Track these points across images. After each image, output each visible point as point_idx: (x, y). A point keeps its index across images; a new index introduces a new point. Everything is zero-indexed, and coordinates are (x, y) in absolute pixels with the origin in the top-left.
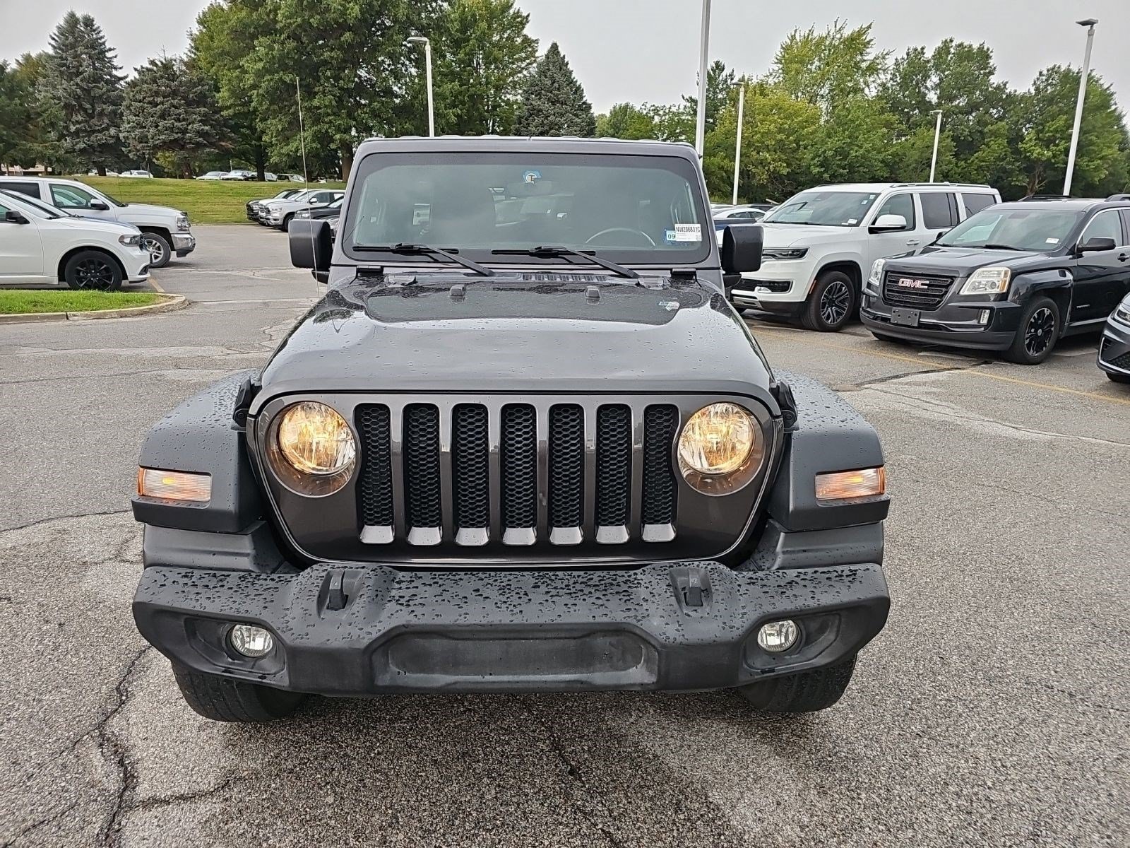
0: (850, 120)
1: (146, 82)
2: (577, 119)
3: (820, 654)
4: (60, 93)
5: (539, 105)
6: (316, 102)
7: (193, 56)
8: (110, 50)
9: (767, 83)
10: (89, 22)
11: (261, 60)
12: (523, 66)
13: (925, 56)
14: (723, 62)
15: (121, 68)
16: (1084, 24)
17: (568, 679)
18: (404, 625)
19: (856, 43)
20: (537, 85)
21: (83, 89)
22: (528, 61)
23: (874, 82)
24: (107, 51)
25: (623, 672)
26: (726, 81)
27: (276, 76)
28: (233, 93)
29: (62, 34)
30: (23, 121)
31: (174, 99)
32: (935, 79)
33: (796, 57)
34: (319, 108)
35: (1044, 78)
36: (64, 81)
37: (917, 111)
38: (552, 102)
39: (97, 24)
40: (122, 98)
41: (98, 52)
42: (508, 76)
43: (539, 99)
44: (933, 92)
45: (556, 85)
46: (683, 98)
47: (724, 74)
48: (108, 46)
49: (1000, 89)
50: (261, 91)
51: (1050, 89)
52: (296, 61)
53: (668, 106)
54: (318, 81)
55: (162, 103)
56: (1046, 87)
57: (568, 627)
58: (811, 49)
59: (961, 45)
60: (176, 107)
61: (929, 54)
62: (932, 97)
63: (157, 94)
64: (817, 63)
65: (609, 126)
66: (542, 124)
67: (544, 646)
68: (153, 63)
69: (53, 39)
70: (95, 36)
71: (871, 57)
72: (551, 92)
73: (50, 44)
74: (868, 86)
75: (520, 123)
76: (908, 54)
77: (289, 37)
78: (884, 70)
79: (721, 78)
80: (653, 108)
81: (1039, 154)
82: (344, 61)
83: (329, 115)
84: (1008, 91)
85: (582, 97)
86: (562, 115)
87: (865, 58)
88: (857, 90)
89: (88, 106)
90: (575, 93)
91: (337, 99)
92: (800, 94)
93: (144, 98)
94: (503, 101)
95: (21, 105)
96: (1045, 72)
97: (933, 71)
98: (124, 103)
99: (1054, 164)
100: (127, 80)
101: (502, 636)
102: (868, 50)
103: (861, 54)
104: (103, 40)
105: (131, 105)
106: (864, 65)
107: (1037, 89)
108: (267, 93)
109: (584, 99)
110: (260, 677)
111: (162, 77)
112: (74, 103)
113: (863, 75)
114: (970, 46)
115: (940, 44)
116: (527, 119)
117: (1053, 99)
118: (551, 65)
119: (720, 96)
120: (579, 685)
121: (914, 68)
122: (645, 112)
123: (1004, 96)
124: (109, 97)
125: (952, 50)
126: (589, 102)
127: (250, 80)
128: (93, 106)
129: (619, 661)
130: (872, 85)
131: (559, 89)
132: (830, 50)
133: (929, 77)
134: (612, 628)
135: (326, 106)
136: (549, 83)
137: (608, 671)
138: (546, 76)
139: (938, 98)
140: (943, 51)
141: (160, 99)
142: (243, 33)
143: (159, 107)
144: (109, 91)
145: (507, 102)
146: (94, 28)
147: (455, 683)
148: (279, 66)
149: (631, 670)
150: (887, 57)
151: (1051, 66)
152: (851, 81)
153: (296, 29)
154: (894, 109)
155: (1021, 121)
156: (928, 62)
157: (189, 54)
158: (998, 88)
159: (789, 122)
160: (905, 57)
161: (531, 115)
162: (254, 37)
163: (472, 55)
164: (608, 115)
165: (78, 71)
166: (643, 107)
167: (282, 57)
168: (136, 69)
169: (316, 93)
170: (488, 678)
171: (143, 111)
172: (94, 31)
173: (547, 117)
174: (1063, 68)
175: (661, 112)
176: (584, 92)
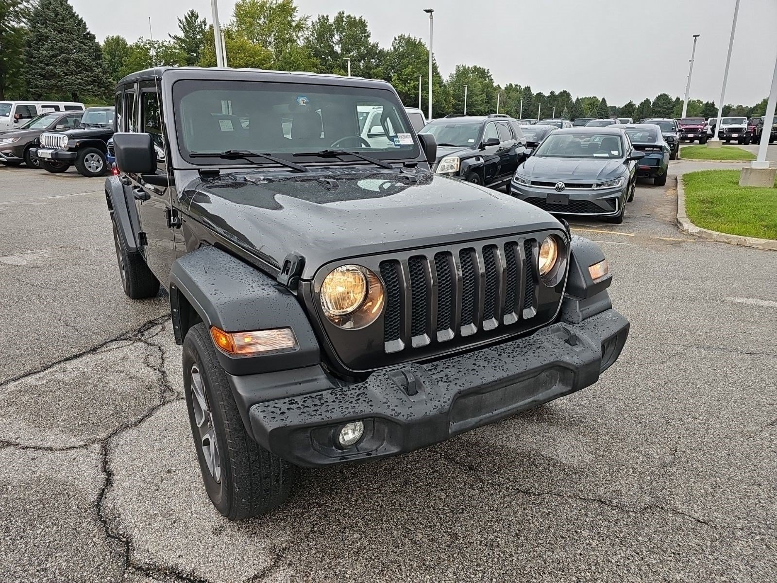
0: (293, 61)
2: (84, 47)
3: (610, 358)
5: (46, 33)
9: (232, 31)
13: (330, 21)
14: (197, 11)
16: (428, 11)
17: (529, 401)
19: (286, 10)
20: (41, 16)
23: (302, 36)
26: (201, 26)
32: (337, 38)
33: (248, 13)
35: (397, 42)
37: (329, 57)
38: (58, 31)
43: (46, 28)
44: (337, 46)
45: (60, 17)
46: (170, 36)
47: (199, 20)
49: (375, 47)
51: (401, 49)
53: (161, 41)
56: (399, 47)
58: (257, 9)
59: (349, 16)
61: (331, 20)
62: (338, 49)
64: (263, 19)
66: (52, 49)
67: (521, 385)
71: (297, 19)
72: (56, 22)
74: (299, 38)
75: (30, 46)
76: (319, 19)
78: (307, 29)
79: (197, 23)
80: (148, 41)
81: (401, 88)
84: (379, 48)
85: (85, 29)
86: (69, 42)
87: (294, 19)
88: (292, 41)
90: (78, 25)
92: (255, 40)
94: (9, 27)
96: (397, 38)
97: (335, 32)
99: (410, 94)
102: (295, 14)
103: (291, 16)
106: (294, 24)
107: (395, 48)
109: (88, 31)
110: (367, 455)
113: (294, 30)
114: (355, 18)
115: (337, 15)
116: (36, 44)
117: (403, 55)
119: (198, 37)
120: (534, 403)
121: (324, 30)
122: (142, 44)
123: (378, 51)
125: (345, 19)
126: (92, 33)
129: (549, 384)
130: (302, 38)
131: (63, 21)
132: (270, 11)
133: (334, 35)
134: (551, 365)
136: (53, 15)
138: (49, 10)
139: (341, 50)
140: (339, 19)
145: (13, 29)
147: (481, 420)
149: (553, 388)
150: (307, 20)
151: (400, 35)
152: (287, 34)
154: (316, 55)
155: (389, 68)
156: (332, 25)
158: (373, 46)
159: (252, 59)
160: (318, 21)
161: (40, 40)
166: (140, 41)
170: (495, 412)
173: (55, 43)
174: (406, 36)
175: (156, 46)
176: (87, 24)
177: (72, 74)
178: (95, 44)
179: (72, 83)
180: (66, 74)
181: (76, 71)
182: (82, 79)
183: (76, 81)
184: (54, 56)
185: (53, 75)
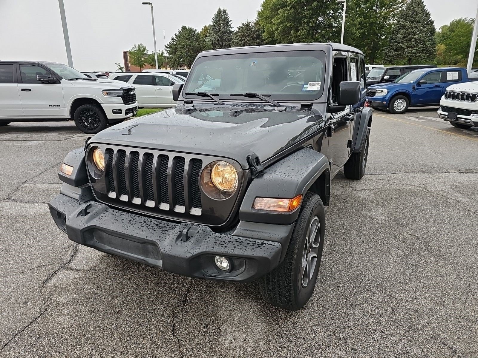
1: (240, 32)
3: (238, 275)
4: (213, 39)
5: (404, 24)
6: (299, 33)
7: (258, 20)
8: (230, 21)
10: (225, 11)
11: (280, 18)
12: (400, 6)
15: (233, 28)
17: (140, 258)
18: (94, 225)
20: (405, 14)
21: (220, 37)
22: (402, 3)
24: (229, 22)
25: (158, 261)
27: (285, 24)
28: (268, 33)
29: (216, 17)
30: (199, 50)
31: (248, 38)
34: (299, 36)
36: (214, 34)
38: (412, 22)
39: (227, 12)
40: (232, 39)
41: (226, 22)
42: (391, 12)
43: (405, 21)
45: (415, 13)
48: (230, 20)
50: (278, 31)
52: (293, 17)
54: (301, 25)
55: (244, 40)
57: (138, 238)
60: (249, 41)
63: (243, 36)
65: (448, 31)
66: (405, 33)
67: (133, 244)
68: (243, 24)
69: (213, 19)
70: (226, 17)
72: (412, 17)
73: (212, 21)
77: (291, 7)
80: (471, 19)
82: (312, 15)
83: (304, 38)
86: (416, 28)
89: (221, 43)
90: (426, 16)
91: (308, 31)
93: (239, 38)
94: (387, 24)
95: (199, 44)
98: (232, 41)
100: (234, 32)
101: (119, 236)
104: (229, 18)
105: (234, 41)
108: (281, 32)
109: (430, 19)
111: (245, 29)
112: (217, 42)
116: (397, 31)
118: (414, 4)
120: (144, 261)
124: (228, 39)
126: (433, 20)
127: (275, 27)
128: (223, 43)
129: (156, 256)
131: (416, 15)
134: (151, 242)
135: (303, 35)
136: (411, 12)
137: (153, 259)
138: (410, 10)
141: (243, 38)
142: (275, 8)
143: (243, 41)
144: (228, 37)
145: (389, 25)
146: (226, 13)
147: (110, 250)
148: (287, 20)
153: (294, 4)
157: (257, 19)
161: (400, 29)
162: (278, 9)
163: (373, 4)
164: (449, 25)
165: (219, 30)
167: (288, 16)
168: (237, 28)
169: (299, 30)
170: (119, 251)
171: (238, 43)
172: (226, 14)
173: (407, 30)
176: (431, 15)
177: (412, 47)
178: (432, 26)
179: (410, 52)
180: (408, 47)
181: (414, 45)
182: (417, 50)
183: (412, 51)
184: (404, 37)
185: (401, 49)
